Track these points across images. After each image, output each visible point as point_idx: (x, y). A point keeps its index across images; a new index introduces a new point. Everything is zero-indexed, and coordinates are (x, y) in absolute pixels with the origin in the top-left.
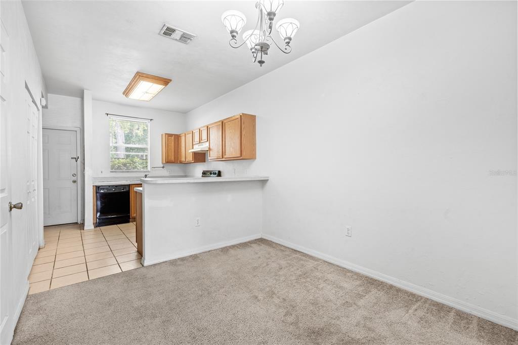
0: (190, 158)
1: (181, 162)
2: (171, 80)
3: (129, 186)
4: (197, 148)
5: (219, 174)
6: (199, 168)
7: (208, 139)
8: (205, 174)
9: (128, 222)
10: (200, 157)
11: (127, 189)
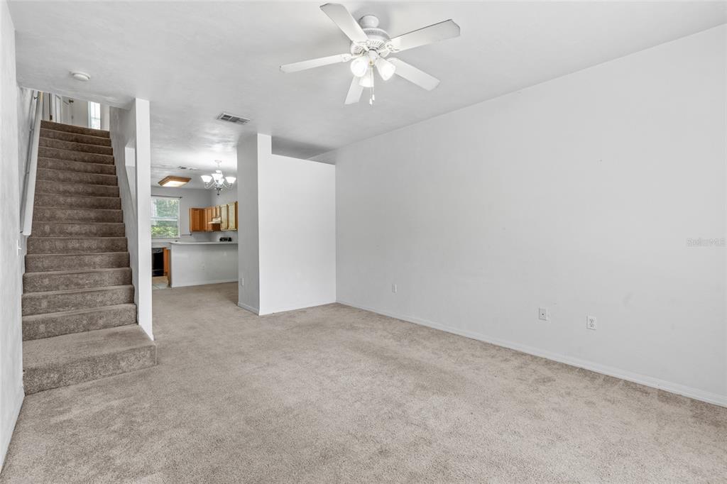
0: (210, 229)
1: (205, 231)
2: (190, 179)
3: (163, 249)
4: (215, 221)
5: (230, 240)
6: (219, 236)
7: (220, 216)
8: (221, 240)
9: (163, 275)
10: (217, 227)
11: (162, 251)
